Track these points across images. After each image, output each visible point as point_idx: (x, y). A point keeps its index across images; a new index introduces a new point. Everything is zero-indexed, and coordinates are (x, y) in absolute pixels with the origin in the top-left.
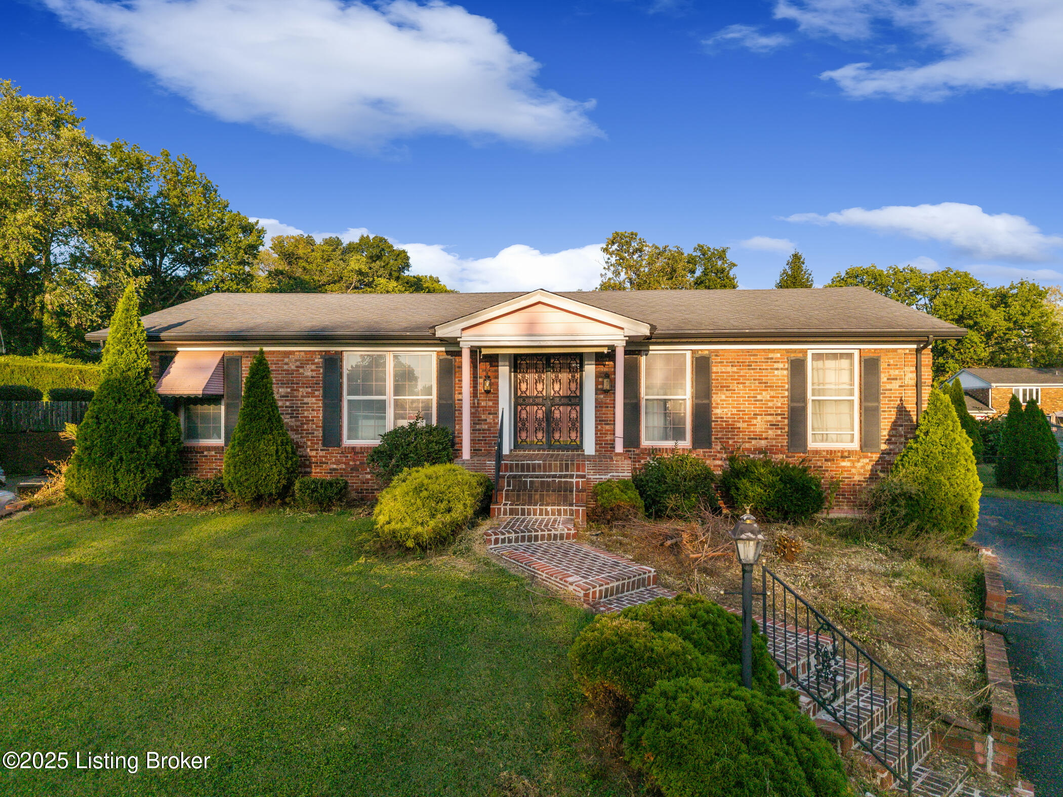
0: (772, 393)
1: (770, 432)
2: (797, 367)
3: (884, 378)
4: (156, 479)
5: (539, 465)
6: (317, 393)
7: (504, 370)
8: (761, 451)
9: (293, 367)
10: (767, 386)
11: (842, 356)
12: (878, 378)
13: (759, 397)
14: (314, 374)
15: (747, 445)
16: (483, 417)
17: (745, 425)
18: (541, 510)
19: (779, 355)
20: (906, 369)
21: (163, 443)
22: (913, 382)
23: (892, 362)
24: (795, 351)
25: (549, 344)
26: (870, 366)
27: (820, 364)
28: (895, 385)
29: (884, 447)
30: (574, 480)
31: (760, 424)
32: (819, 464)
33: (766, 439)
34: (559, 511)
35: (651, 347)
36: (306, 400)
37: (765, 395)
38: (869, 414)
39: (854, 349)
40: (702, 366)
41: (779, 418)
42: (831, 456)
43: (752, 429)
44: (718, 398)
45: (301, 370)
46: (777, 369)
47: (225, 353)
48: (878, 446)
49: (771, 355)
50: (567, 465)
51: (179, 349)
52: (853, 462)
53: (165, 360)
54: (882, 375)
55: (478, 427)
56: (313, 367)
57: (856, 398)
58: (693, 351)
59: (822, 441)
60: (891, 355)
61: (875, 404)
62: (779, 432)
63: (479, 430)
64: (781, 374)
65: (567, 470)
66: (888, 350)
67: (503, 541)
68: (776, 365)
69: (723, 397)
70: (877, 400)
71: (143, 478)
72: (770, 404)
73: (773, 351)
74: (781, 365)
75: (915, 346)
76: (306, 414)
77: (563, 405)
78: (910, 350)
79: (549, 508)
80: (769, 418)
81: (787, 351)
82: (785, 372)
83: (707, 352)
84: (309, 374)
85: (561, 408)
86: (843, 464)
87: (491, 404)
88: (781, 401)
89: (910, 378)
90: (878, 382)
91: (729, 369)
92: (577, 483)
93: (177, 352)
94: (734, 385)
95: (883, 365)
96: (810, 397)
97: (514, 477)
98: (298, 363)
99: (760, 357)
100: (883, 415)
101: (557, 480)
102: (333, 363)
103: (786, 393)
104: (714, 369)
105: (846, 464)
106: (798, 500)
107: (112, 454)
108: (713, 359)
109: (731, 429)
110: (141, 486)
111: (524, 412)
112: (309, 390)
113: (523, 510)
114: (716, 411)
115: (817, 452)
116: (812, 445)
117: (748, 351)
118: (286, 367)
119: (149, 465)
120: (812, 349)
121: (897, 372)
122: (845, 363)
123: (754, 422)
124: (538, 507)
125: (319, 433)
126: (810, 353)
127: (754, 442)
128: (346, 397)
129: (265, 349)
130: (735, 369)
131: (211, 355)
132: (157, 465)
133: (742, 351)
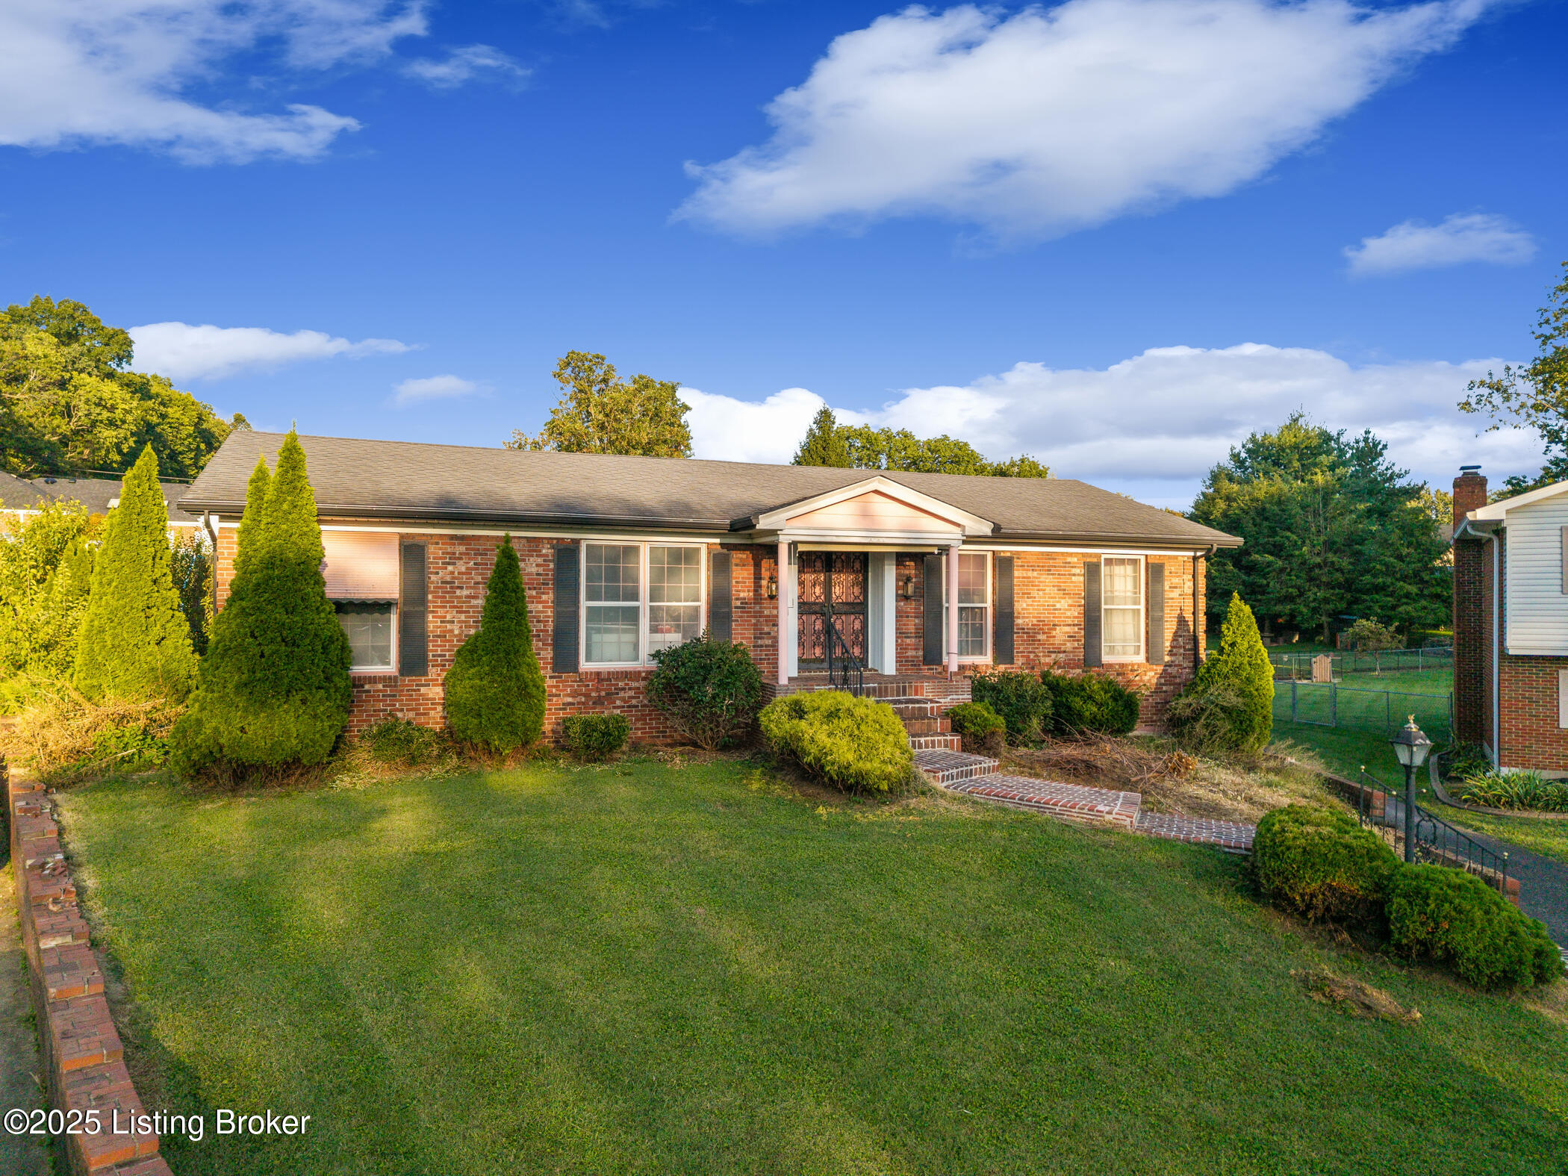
0: (1069, 602)
1: (1068, 644)
2: (1092, 573)
3: (1167, 586)
6: (547, 597)
8: (1058, 665)
10: (1066, 594)
11: (1122, 562)
12: (1163, 586)
13: (1058, 606)
14: (540, 570)
15: (1047, 660)
16: (766, 629)
17: (1045, 637)
19: (1075, 560)
20: (1185, 577)
22: (1191, 591)
23: (1173, 569)
24: (1090, 555)
26: (1155, 572)
27: (1111, 569)
28: (1175, 594)
29: (1167, 658)
31: (1059, 636)
33: (1064, 652)
37: (1063, 604)
38: (1154, 625)
39: (1139, 554)
40: (1003, 570)
41: (1076, 629)
42: (1122, 670)
43: (1052, 641)
44: (1020, 605)
46: (1074, 575)
47: (402, 536)
48: (1162, 659)
49: (1069, 559)
52: (1141, 673)
54: (1166, 583)
55: (760, 642)
56: (543, 559)
57: (1142, 607)
58: (994, 552)
59: (1115, 654)
60: (1172, 562)
61: (1160, 613)
62: (1076, 644)
63: (762, 646)
64: (1078, 580)
66: (1170, 557)
68: (1073, 571)
69: (1024, 606)
70: (1162, 610)
72: (1068, 614)
73: (1071, 555)
74: (1077, 571)
75: (1192, 554)
77: (846, 613)
78: (1188, 557)
80: (1067, 629)
81: (1083, 555)
82: (1082, 579)
83: (1008, 554)
84: (533, 569)
85: (843, 617)
86: (1132, 677)
87: (775, 612)
88: (1077, 610)
89: (1188, 587)
90: (1163, 591)
91: (1030, 574)
94: (1034, 593)
95: (1166, 573)
96: (1103, 605)
99: (1060, 561)
100: (1167, 625)
102: (567, 555)
103: (1083, 602)
104: (1016, 574)
105: (1135, 677)
108: (1016, 561)
109: (1032, 639)
112: (533, 592)
114: (1019, 621)
115: (1111, 666)
116: (1106, 659)
117: (1048, 554)
120: (1105, 553)
121: (1178, 580)
122: (1133, 569)
123: (1054, 633)
125: (548, 654)
126: (1103, 558)
127: (1053, 656)
128: (584, 604)
129: (468, 532)
130: (1035, 574)
133: (1042, 553)
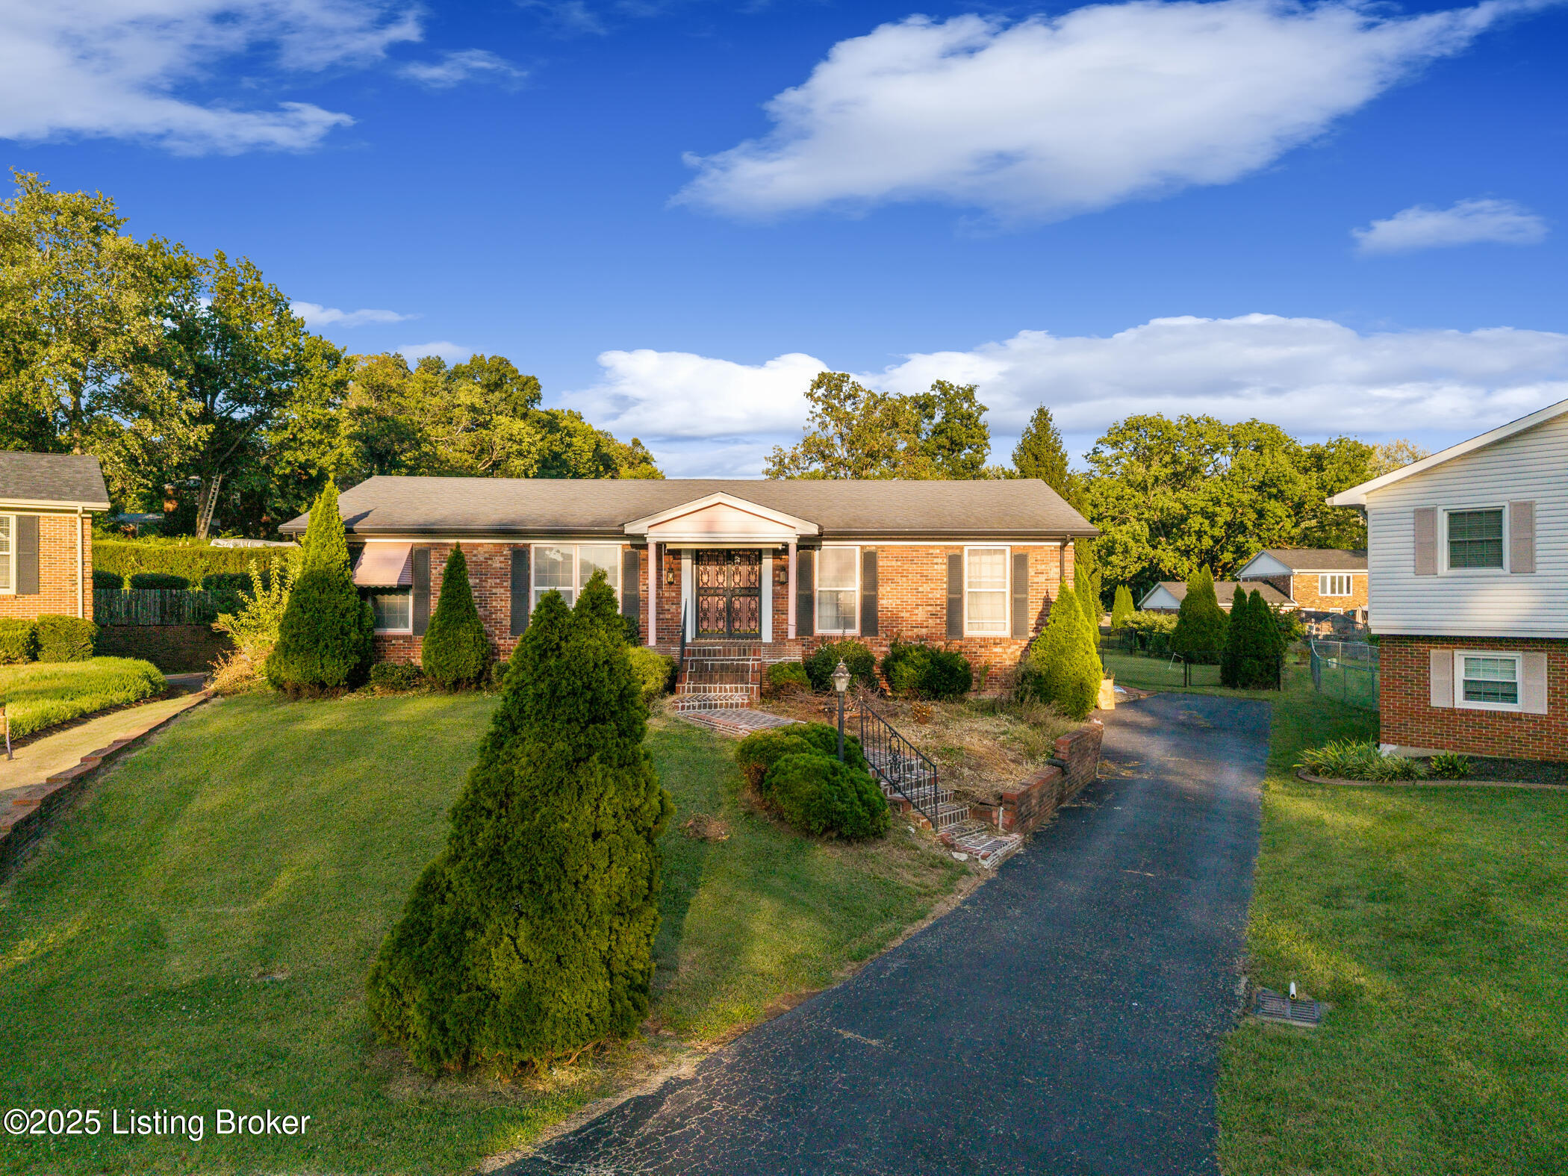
0: (933, 586)
1: (930, 621)
2: (955, 563)
3: (1031, 572)
4: (356, 665)
5: (719, 650)
6: (505, 584)
7: (687, 563)
8: (920, 638)
9: (482, 559)
10: (928, 579)
11: (996, 552)
12: (1027, 572)
13: (920, 589)
14: (503, 565)
15: (910, 633)
16: (666, 607)
17: (908, 615)
18: (721, 688)
19: (938, 551)
20: (1052, 564)
21: (361, 630)
22: (1058, 576)
23: (1039, 558)
24: (952, 547)
25: (728, 540)
26: (1020, 562)
27: (976, 559)
28: (1042, 578)
29: (1032, 634)
30: (750, 663)
31: (921, 614)
32: (974, 650)
33: (927, 627)
34: (736, 688)
35: (824, 543)
36: (494, 590)
37: (925, 588)
38: (1019, 606)
39: (1006, 546)
40: (870, 561)
41: (938, 608)
42: (985, 643)
43: (914, 618)
44: (883, 590)
45: (490, 562)
46: (937, 564)
47: (413, 545)
48: (1026, 633)
49: (931, 551)
50: (745, 650)
51: (367, 540)
52: (1004, 648)
53: (355, 551)
54: (1030, 570)
55: (661, 616)
56: (502, 559)
57: (1008, 590)
58: (862, 547)
59: (978, 629)
60: (1039, 551)
61: (1024, 596)
62: (938, 621)
63: (664, 619)
64: (941, 568)
65: (745, 655)
66: (1036, 547)
67: (689, 707)
68: (935, 560)
69: (889, 589)
70: (1026, 592)
71: (345, 664)
72: (930, 596)
73: (933, 547)
74: (940, 560)
75: (1059, 544)
76: (494, 604)
77: (743, 596)
78: (1055, 547)
79: (728, 686)
80: (930, 608)
81: (946, 547)
82: (944, 567)
83: (874, 548)
84: (498, 565)
85: (741, 599)
86: (995, 650)
87: (674, 594)
88: (939, 593)
89: (1055, 572)
90: (1027, 576)
91: (894, 563)
92: (753, 665)
93: (365, 543)
94: (898, 579)
95: (1031, 561)
96: (966, 589)
97: (697, 661)
98: (487, 555)
99: (922, 553)
100: (1030, 606)
101: (735, 663)
102: (520, 556)
103: (945, 586)
104: (880, 563)
105: (998, 650)
106: (946, 679)
107: (318, 641)
108: (880, 554)
109: (896, 619)
110: (344, 671)
111: (705, 602)
112: (498, 581)
113: (705, 688)
114: (881, 602)
115: (971, 639)
116: (968, 632)
117: (911, 547)
118: (474, 559)
119: (351, 651)
120: (968, 546)
121: (1043, 567)
122: (998, 558)
123: (916, 611)
124: (718, 685)
125: (508, 622)
126: (966, 550)
127: (915, 630)
128: (534, 588)
130: (899, 563)
131: (399, 548)
133: (906, 546)
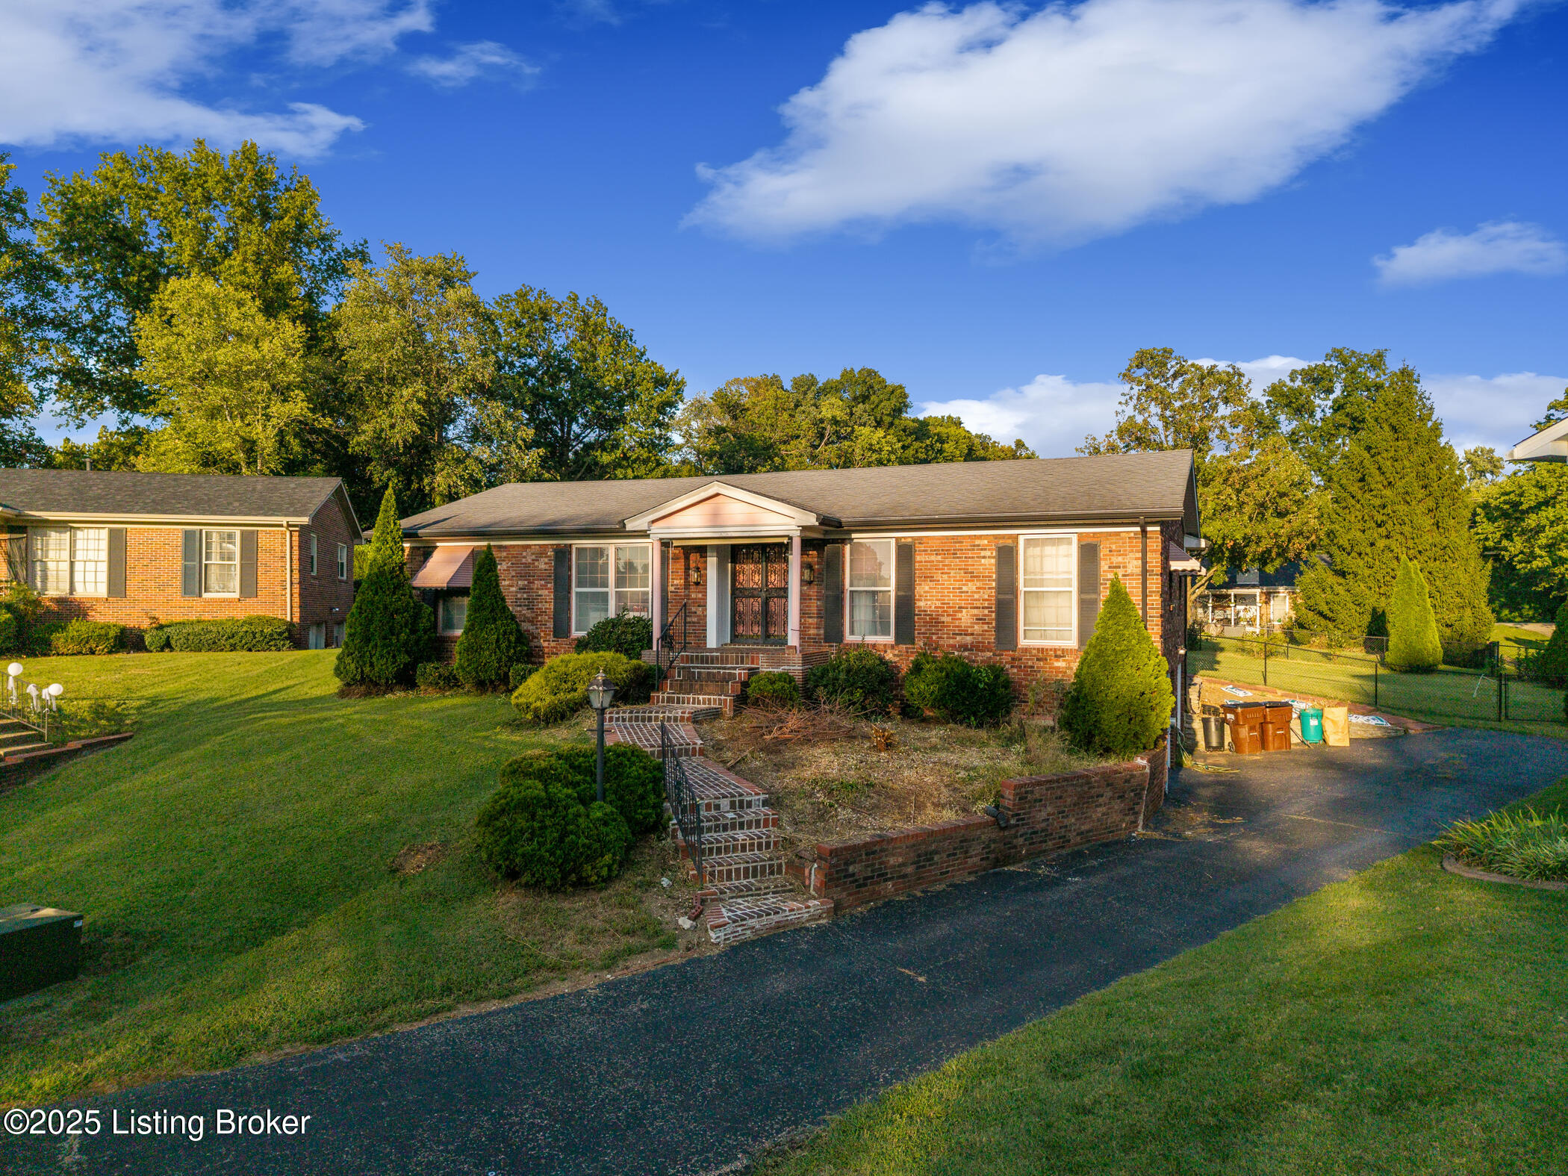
0: (979, 584)
1: (976, 627)
2: (1007, 556)
3: (1104, 566)
4: (405, 664)
6: (549, 585)
7: (712, 561)
8: (964, 647)
9: (530, 561)
10: (974, 577)
11: (1059, 540)
12: (1098, 565)
13: (965, 589)
14: (547, 567)
15: (952, 642)
16: (693, 609)
17: (949, 619)
19: (986, 542)
20: (1130, 555)
21: (413, 631)
22: (1139, 570)
23: (1114, 547)
24: (1003, 537)
25: (730, 535)
26: (1089, 554)
27: (1035, 551)
30: (737, 672)
31: (965, 618)
32: (1030, 663)
33: (972, 634)
34: (709, 700)
35: (854, 536)
36: (540, 592)
37: (970, 587)
38: (1086, 607)
39: (1072, 533)
40: (905, 554)
41: (986, 612)
42: (1042, 654)
43: (957, 623)
44: (922, 589)
45: (536, 563)
46: (984, 557)
47: (475, 547)
49: (977, 542)
50: (742, 657)
51: (438, 544)
52: (1067, 661)
53: (425, 553)
54: (1103, 563)
56: (546, 560)
57: (1074, 588)
58: (897, 539)
59: (1041, 638)
60: (1114, 539)
61: (1093, 596)
62: (986, 627)
64: (988, 563)
65: (742, 663)
66: (1110, 534)
67: (618, 719)
68: (983, 553)
69: (927, 588)
70: (1096, 591)
72: (976, 596)
73: (980, 537)
74: (988, 553)
75: (1139, 529)
76: (540, 606)
77: (778, 597)
78: (1136, 533)
79: (701, 697)
80: (975, 611)
81: (996, 537)
82: (993, 561)
83: (910, 540)
84: (543, 566)
86: (1056, 663)
87: (700, 595)
88: (985, 593)
89: (1134, 566)
90: (1098, 571)
91: (933, 558)
92: (740, 674)
93: (436, 547)
94: (938, 576)
95: (1103, 552)
96: (1022, 588)
97: (684, 668)
98: (534, 557)
99: (966, 544)
101: (722, 671)
102: (562, 556)
103: (994, 584)
104: (918, 558)
105: (1059, 663)
107: (369, 640)
108: (919, 547)
109: (934, 622)
111: (741, 604)
112: (543, 582)
113: (678, 698)
114: (921, 604)
115: (1026, 650)
116: (1023, 642)
117: (953, 537)
118: (524, 560)
119: (399, 651)
120: (1024, 535)
121: (1120, 559)
122: (1063, 549)
123: (959, 615)
124: (691, 696)
125: (551, 625)
126: (1021, 539)
127: (958, 638)
128: (575, 590)
129: (492, 543)
130: (939, 558)
131: (463, 548)
132: (407, 652)
133: (947, 537)
